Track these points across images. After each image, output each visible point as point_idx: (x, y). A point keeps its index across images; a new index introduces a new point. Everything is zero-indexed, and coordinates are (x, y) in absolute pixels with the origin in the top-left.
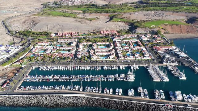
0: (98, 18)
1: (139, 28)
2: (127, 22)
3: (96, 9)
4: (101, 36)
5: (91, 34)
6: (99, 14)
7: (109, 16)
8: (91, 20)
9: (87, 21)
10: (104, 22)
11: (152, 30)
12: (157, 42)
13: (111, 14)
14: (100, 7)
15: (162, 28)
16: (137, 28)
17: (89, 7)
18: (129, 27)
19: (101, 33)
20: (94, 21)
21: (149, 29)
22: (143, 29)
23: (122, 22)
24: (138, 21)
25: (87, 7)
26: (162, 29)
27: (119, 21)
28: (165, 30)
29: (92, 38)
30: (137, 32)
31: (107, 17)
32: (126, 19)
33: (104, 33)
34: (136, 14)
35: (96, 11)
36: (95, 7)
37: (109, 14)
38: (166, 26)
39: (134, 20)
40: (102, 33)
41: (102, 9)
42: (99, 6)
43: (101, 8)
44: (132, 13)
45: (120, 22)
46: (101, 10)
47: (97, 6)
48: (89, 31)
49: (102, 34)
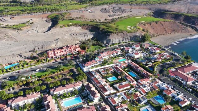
0: (31, 22)
1: (113, 34)
2: (84, 25)
3: (21, 8)
4: (51, 63)
5: (28, 61)
6: (30, 15)
7: (47, 17)
8: (17, 28)
9: (11, 32)
10: (43, 29)
11: (134, 34)
13: (50, 13)
14: (28, 3)
15: (142, 29)
16: (109, 35)
17: (8, 5)
18: (93, 34)
19: (50, 56)
20: (25, 29)
21: (129, 34)
22: (119, 34)
23: (76, 25)
24: (101, 21)
25: (5, 6)
27: (71, 25)
29: (34, 73)
30: (111, 42)
31: (45, 19)
32: (79, 19)
33: (57, 55)
34: (89, 11)
35: (22, 11)
36: (18, 4)
37: (47, 14)
38: (144, 25)
39: (94, 20)
40: (53, 55)
41: (32, 6)
42: (26, 2)
43: (29, 5)
44: (82, 9)
45: (73, 27)
46: (31, 8)
47: (21, 3)
48: (21, 56)
49: (52, 57)
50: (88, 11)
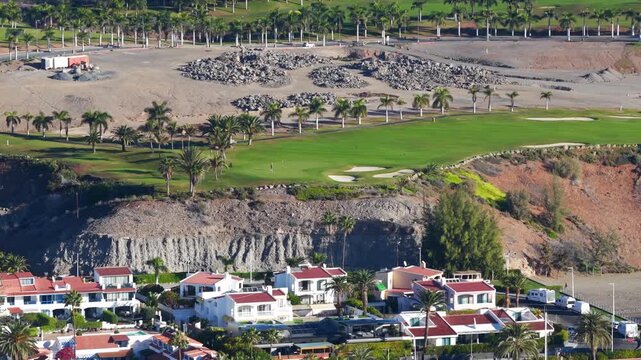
1: (146, 204)
11: (355, 211)
12: (460, 329)
15: (500, 194)
16: (108, 212)
22: (211, 207)
26: (506, 206)
28: (545, 221)
50: (41, 66)
